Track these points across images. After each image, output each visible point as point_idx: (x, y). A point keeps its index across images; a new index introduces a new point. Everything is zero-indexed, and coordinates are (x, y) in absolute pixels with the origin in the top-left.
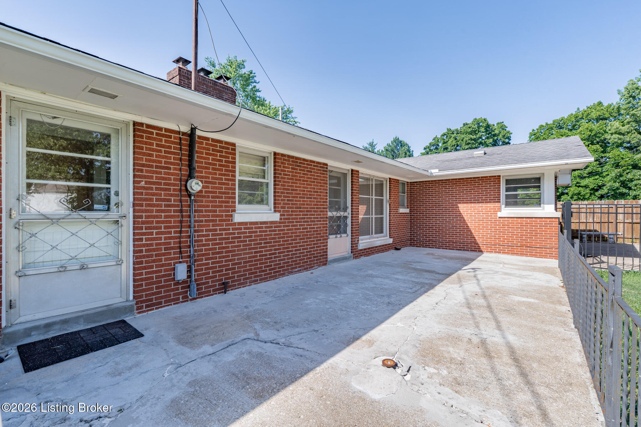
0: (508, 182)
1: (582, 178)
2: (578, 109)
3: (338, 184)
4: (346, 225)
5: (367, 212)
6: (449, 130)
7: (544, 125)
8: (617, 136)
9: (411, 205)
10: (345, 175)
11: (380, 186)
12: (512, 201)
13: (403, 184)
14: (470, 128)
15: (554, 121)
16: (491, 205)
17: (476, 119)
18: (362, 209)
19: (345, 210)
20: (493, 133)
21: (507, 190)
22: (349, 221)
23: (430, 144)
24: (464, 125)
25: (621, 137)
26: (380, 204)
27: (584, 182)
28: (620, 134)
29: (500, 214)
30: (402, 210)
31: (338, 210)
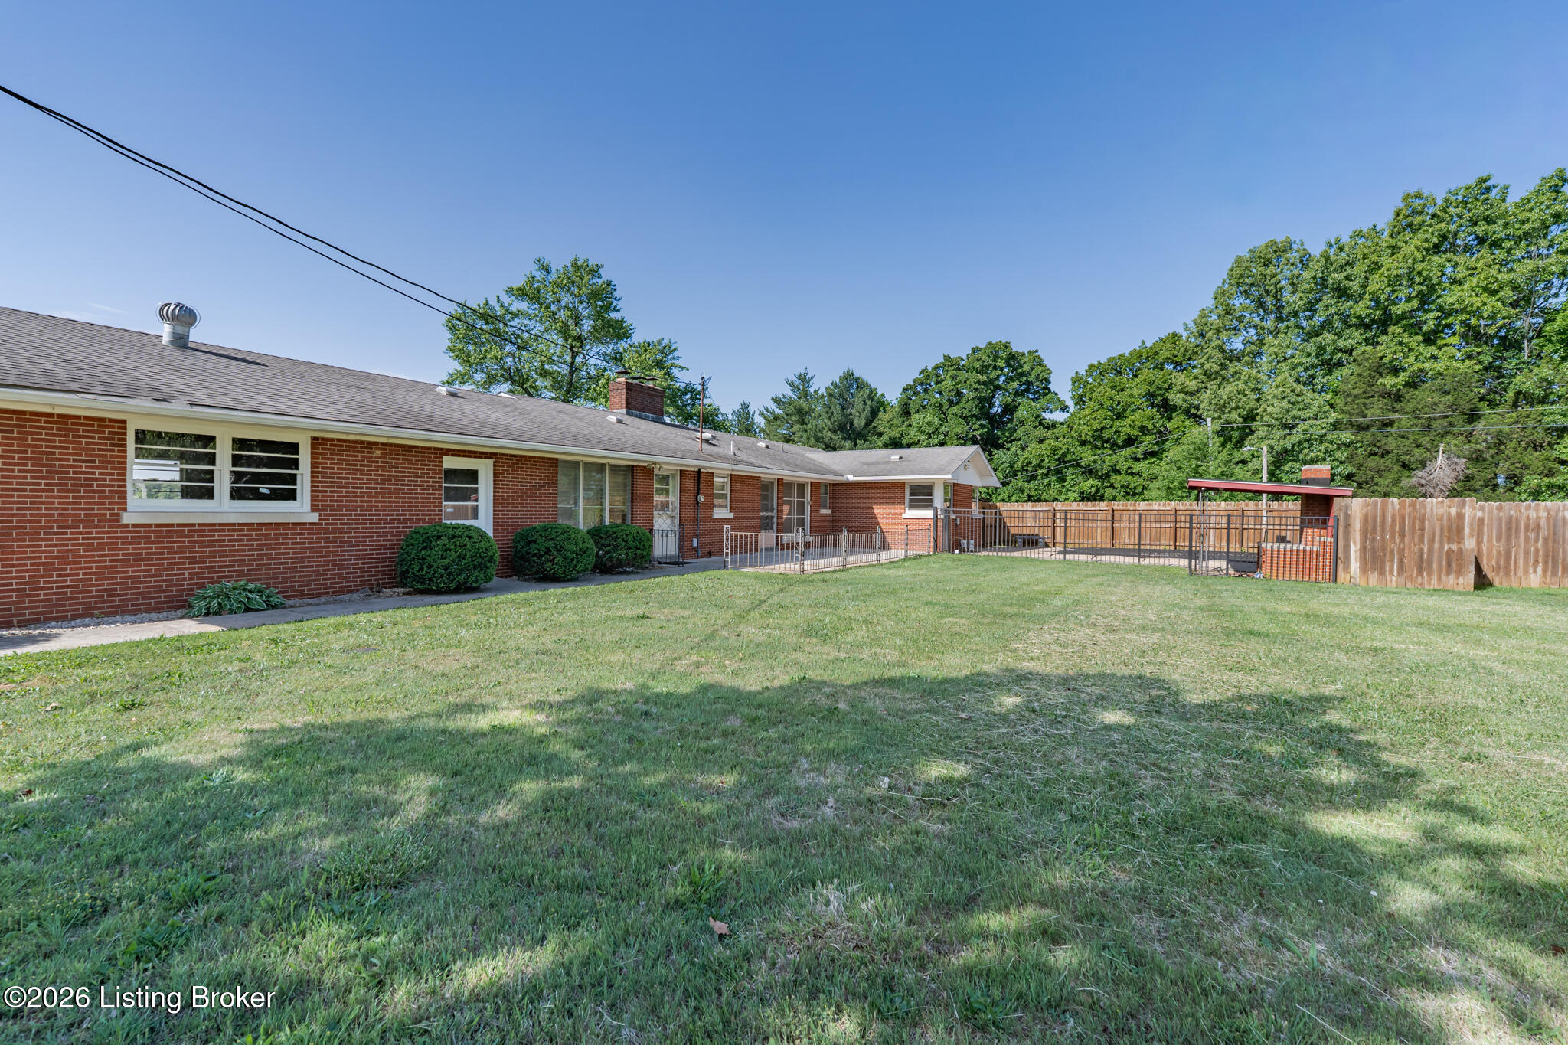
0: (911, 488)
1: (1137, 459)
2: (1143, 343)
3: (767, 490)
4: (773, 523)
5: (790, 513)
6: (947, 358)
7: (1096, 363)
8: (1183, 395)
9: (833, 506)
10: (772, 483)
11: (802, 486)
12: (914, 505)
13: (826, 486)
14: (978, 360)
15: (1109, 360)
16: (898, 508)
17: (990, 343)
18: (786, 508)
19: (772, 510)
20: (1019, 370)
21: (911, 494)
22: (775, 520)
23: (915, 381)
24: (974, 350)
25: (1188, 398)
26: (801, 505)
27: (1137, 467)
28: (1186, 393)
29: (904, 516)
30: (823, 511)
31: (766, 511)
